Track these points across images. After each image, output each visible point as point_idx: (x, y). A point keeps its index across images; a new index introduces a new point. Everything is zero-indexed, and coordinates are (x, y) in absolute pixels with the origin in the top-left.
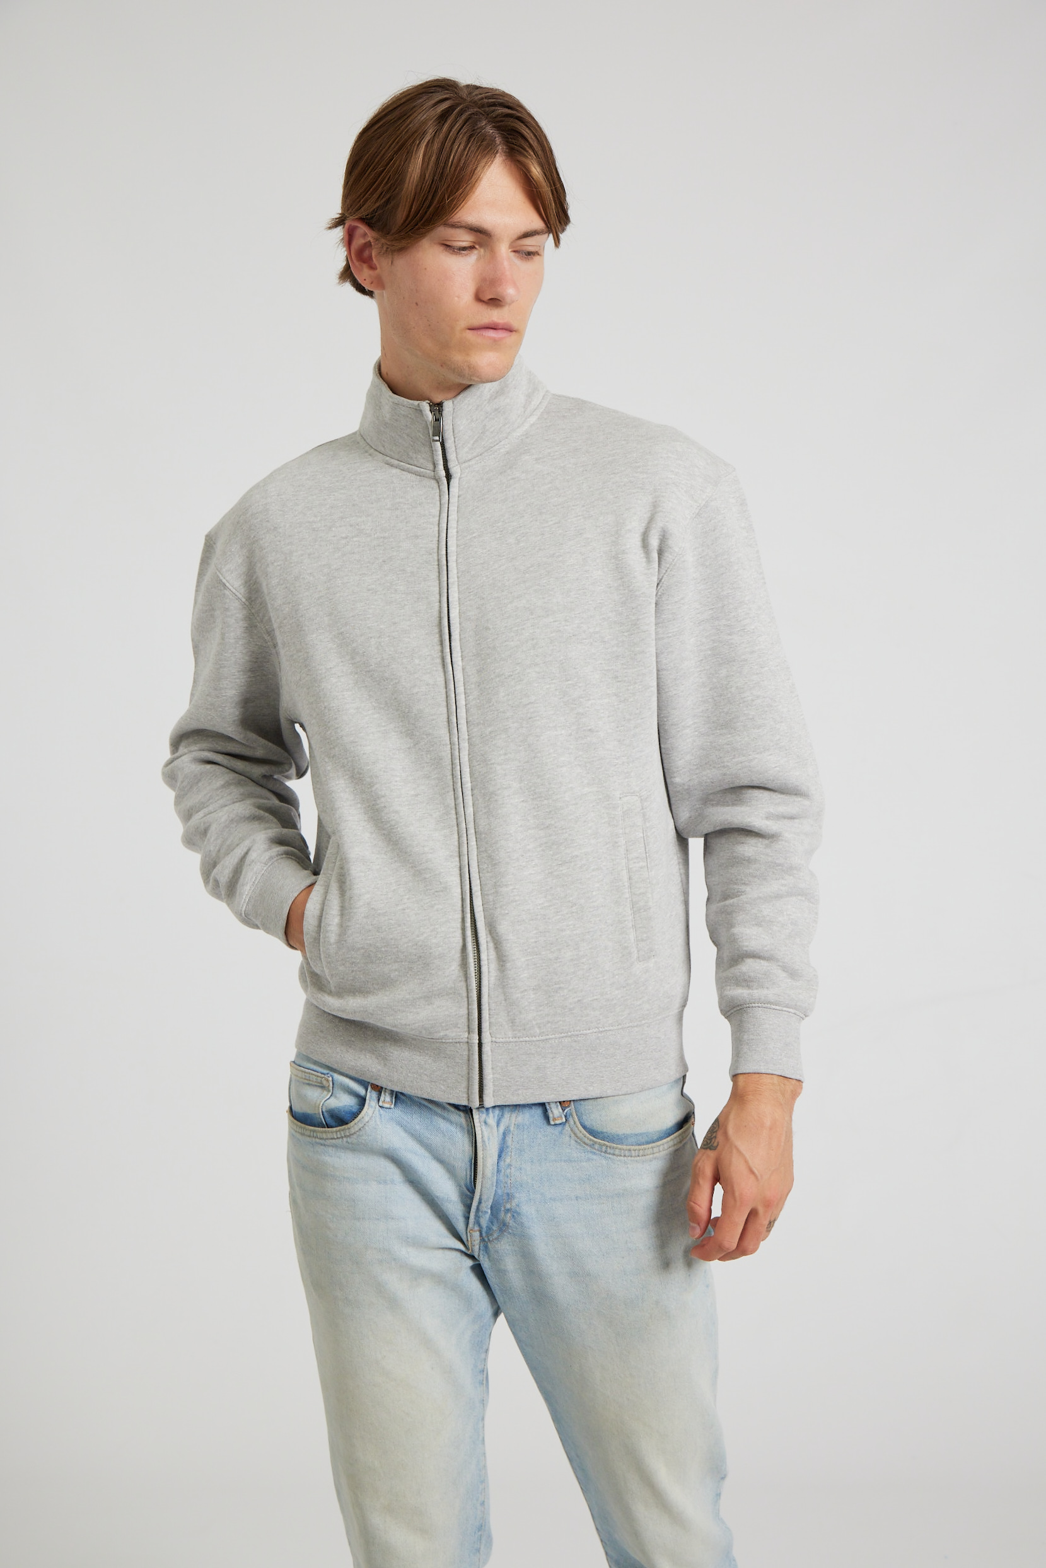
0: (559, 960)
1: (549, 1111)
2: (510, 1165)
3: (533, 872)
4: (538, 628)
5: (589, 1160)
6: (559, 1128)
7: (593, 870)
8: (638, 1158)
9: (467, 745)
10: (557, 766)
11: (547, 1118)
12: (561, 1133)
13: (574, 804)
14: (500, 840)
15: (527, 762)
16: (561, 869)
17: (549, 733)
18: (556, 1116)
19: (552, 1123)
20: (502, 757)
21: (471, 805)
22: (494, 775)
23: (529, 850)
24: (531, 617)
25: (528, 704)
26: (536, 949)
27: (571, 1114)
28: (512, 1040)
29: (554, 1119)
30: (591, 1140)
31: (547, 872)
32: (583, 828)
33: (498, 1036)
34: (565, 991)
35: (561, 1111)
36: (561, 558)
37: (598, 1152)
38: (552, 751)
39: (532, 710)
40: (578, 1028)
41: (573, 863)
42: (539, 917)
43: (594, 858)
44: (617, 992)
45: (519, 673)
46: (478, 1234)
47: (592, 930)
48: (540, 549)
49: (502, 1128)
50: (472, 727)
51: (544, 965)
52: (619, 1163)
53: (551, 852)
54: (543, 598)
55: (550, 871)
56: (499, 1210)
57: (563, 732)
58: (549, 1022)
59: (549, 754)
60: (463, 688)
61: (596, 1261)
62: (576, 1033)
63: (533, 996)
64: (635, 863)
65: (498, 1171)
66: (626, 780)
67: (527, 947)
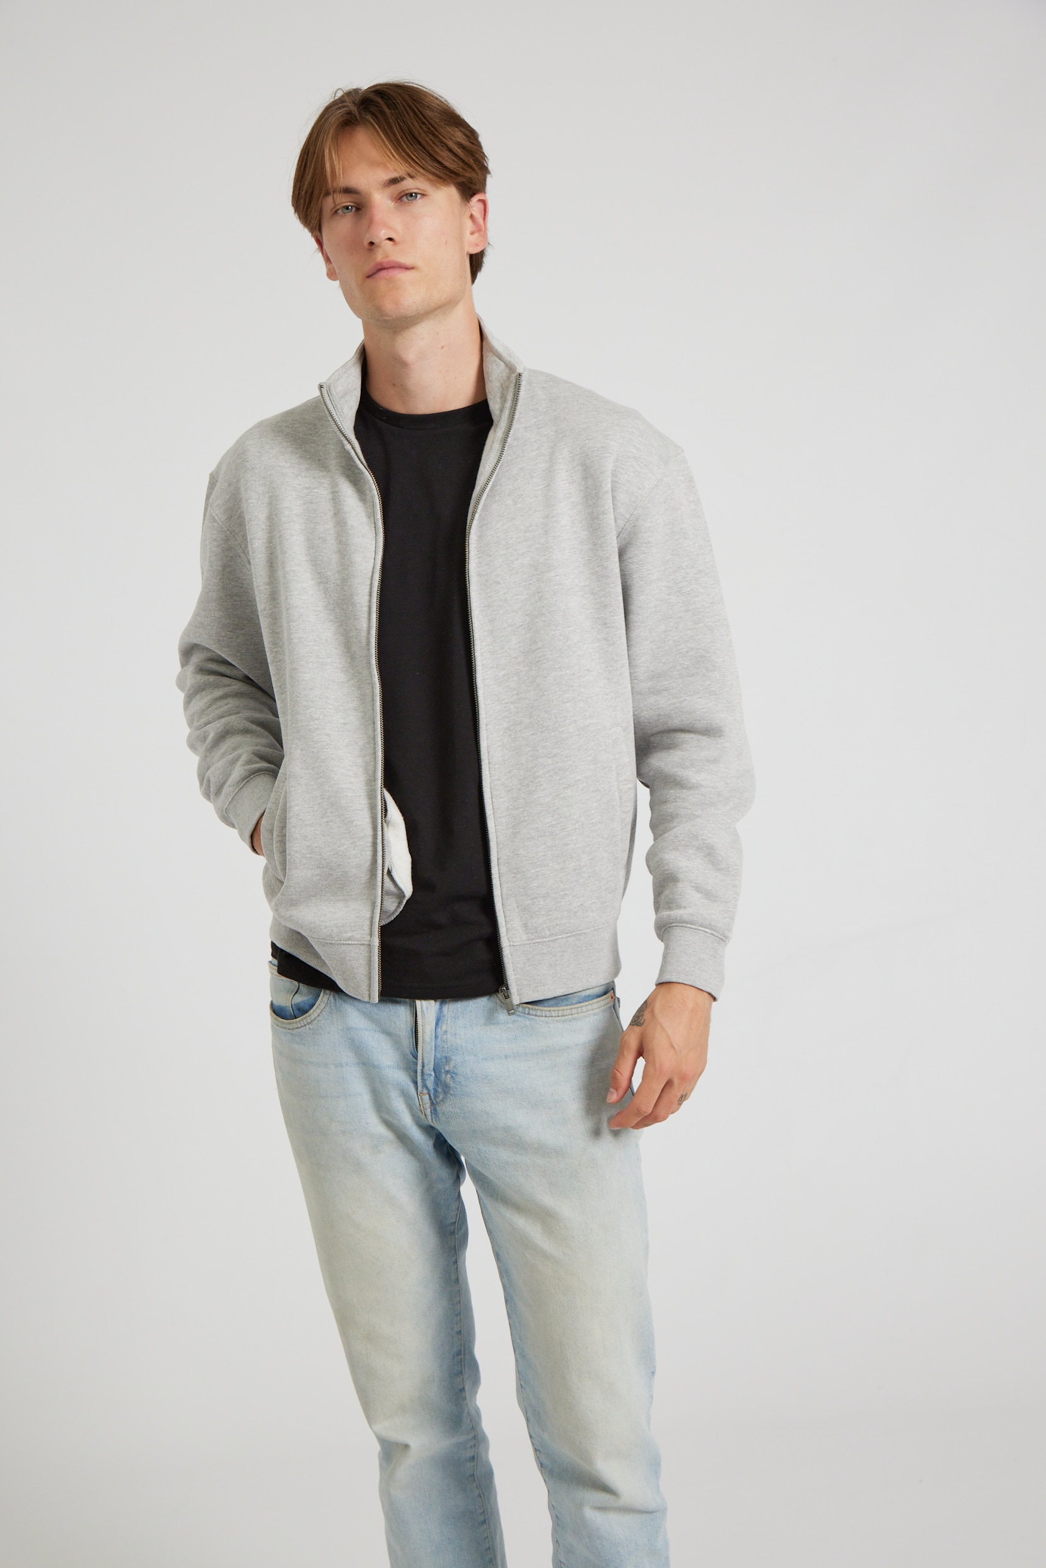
2: (445, 1032)
3: (542, 795)
4: (543, 582)
7: (592, 791)
23: (538, 777)
24: (536, 573)
31: (554, 794)
38: (557, 689)
42: (547, 834)
45: (528, 623)
46: (427, 1097)
51: (552, 875)
53: (558, 777)
58: (557, 925)
62: (580, 932)
63: (542, 903)
64: (624, 784)
65: (436, 1037)
66: (614, 713)
67: (536, 861)
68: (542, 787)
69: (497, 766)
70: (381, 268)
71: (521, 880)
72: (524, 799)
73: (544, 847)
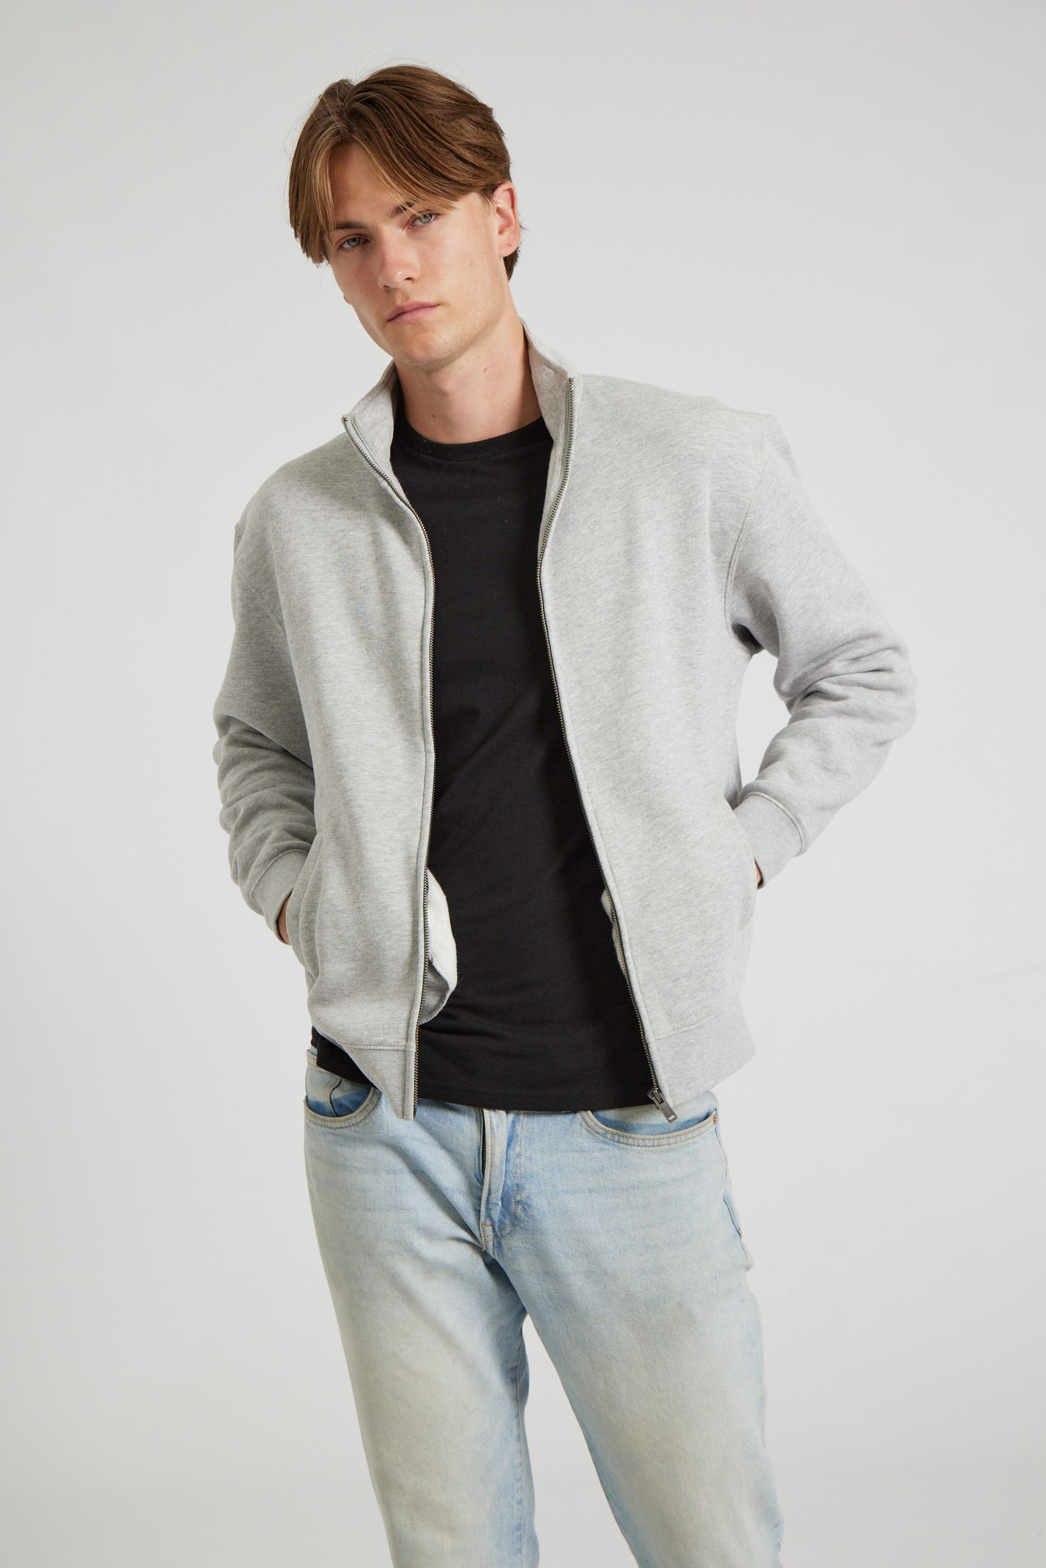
2: (519, 1155)
5: (601, 1150)
25: (634, 693)
46: (490, 1228)
52: (632, 1153)
56: (510, 1202)
61: (613, 1258)
65: (507, 1160)
70: (403, 312)
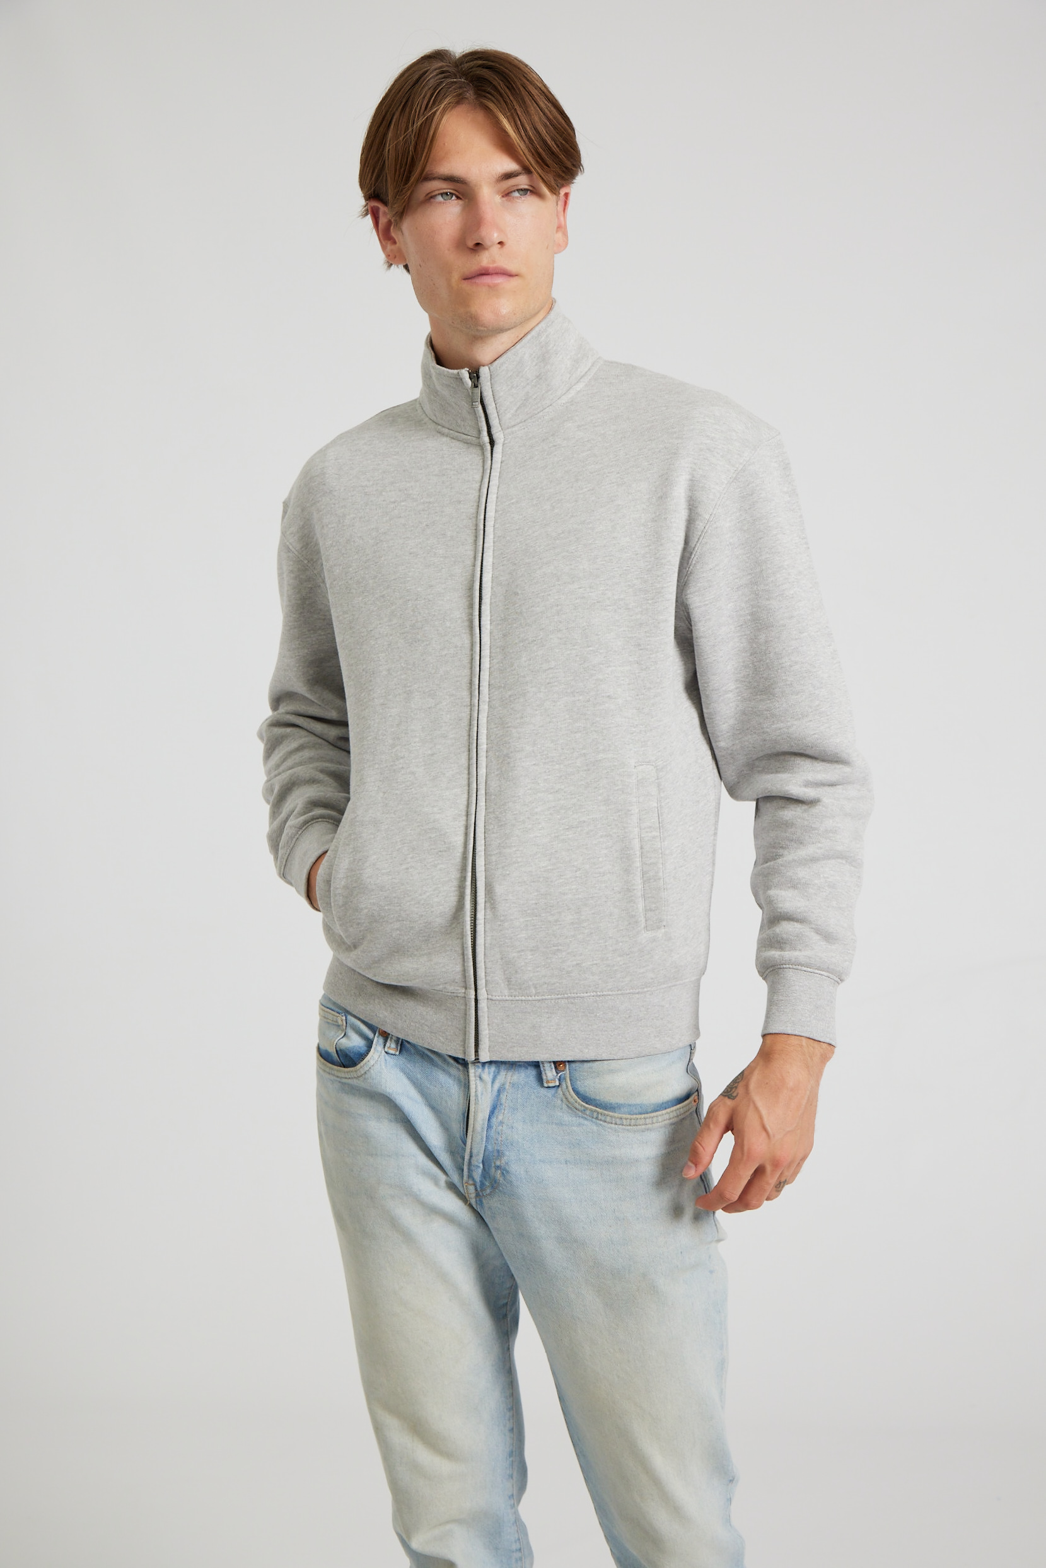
0: (558, 923)
1: (543, 1073)
2: (502, 1123)
3: (539, 835)
4: (563, 594)
5: (580, 1125)
6: (553, 1091)
7: (601, 837)
8: (629, 1127)
9: (486, 707)
10: (571, 732)
11: (540, 1079)
12: (554, 1096)
13: (585, 770)
14: (508, 802)
15: (542, 726)
16: (567, 833)
17: (566, 698)
18: (549, 1079)
19: (546, 1085)
20: (518, 721)
21: (485, 766)
22: (509, 738)
23: (536, 813)
24: (557, 583)
26: (536, 910)
27: (565, 1079)
28: (507, 998)
29: (548, 1082)
30: (582, 1105)
31: (553, 835)
32: (593, 794)
33: (494, 994)
34: (564, 953)
35: (555, 1074)
36: (591, 525)
37: (589, 1118)
38: (567, 716)
39: (551, 676)
40: (575, 991)
41: (579, 828)
43: (603, 824)
44: (619, 959)
45: (541, 639)
46: (472, 1187)
47: (596, 895)
48: (572, 516)
49: (497, 1086)
50: (493, 690)
51: (543, 926)
52: (609, 1130)
53: (559, 816)
54: (571, 565)
55: (556, 834)
56: (490, 1166)
57: (581, 698)
58: (546, 983)
59: (565, 720)
60: (488, 651)
61: (583, 1227)
62: (572, 995)
63: (530, 957)
64: (647, 832)
65: (489, 1127)
66: (643, 749)
67: (526, 909)
68: (541, 826)
69: (493, 797)
70: (484, 273)
71: (508, 929)
72: (517, 836)
73: (536, 894)
